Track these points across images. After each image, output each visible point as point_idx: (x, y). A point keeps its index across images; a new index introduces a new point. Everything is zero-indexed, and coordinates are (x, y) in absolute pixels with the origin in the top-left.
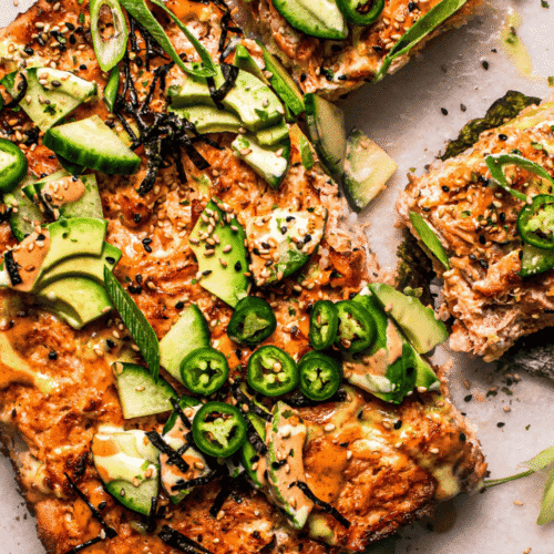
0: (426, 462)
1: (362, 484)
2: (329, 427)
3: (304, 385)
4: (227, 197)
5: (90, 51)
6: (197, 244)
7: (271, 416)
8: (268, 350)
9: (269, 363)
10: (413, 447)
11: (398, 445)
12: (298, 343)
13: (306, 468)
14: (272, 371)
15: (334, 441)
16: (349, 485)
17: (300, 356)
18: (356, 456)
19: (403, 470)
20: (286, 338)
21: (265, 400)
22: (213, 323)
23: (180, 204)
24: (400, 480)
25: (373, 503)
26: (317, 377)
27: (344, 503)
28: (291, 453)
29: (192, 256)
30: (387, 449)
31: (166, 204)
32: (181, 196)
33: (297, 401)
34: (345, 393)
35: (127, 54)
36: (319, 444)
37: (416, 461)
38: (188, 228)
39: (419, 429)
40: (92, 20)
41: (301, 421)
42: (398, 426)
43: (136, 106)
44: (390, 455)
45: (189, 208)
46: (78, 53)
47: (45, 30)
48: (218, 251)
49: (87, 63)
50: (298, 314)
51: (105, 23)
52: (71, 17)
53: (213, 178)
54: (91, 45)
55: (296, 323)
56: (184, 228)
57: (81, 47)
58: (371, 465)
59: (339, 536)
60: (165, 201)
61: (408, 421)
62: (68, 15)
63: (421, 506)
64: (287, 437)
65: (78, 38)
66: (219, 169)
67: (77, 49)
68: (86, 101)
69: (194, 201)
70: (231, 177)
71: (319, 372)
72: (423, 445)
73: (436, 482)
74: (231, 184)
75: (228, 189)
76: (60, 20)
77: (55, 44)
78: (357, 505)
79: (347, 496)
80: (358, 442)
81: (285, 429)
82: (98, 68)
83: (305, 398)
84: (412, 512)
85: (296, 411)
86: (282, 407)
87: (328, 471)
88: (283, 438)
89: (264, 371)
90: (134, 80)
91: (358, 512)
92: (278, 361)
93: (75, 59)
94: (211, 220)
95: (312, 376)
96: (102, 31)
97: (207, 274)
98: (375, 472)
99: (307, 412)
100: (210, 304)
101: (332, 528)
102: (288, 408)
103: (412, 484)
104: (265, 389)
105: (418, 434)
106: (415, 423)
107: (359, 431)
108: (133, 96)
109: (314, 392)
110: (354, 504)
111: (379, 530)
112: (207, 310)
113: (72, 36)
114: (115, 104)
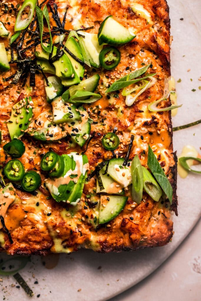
0: (53, 234)
1: (25, 230)
2: (24, 202)
3: (23, 182)
4: (35, 99)
5: (15, 18)
6: (14, 109)
7: (5, 187)
8: (17, 162)
9: (15, 166)
10: (50, 226)
11: (45, 222)
12: (30, 165)
13: (7, 212)
14: (14, 170)
15: (23, 208)
16: (20, 228)
17: (28, 170)
18: (28, 218)
19: (43, 232)
20: (27, 161)
21: (6, 179)
22: (4, 141)
23: (17, 91)
24: (40, 236)
25: (25, 240)
26: (29, 181)
27: (15, 233)
28: (4, 204)
29: (10, 113)
30: (41, 222)
31: (11, 89)
32: (19, 89)
33: (18, 186)
34: (37, 193)
35: (27, 28)
36: (17, 206)
37: (49, 231)
38: (14, 102)
39: (56, 220)
40: (22, 8)
41: (15, 195)
42: (49, 215)
43: (20, 48)
44: (41, 224)
45: (19, 95)
46: (10, 17)
47: (3, 2)
48: (19, 116)
49: (11, 22)
50: (37, 155)
51: (25, 12)
52: (15, 3)
53: (34, 89)
54: (16, 17)
55: (33, 158)
56: (13, 101)
57: (13, 15)
58: (32, 225)
59: (6, 245)
60: (11, 87)
61: (54, 215)
62: (14, 2)
63: (43, 250)
64: (6, 197)
65: (13, 12)
66: (37, 87)
67: (10, 15)
68: (2, 37)
69: (22, 94)
70: (40, 93)
71: (31, 180)
72: (55, 227)
73: (53, 244)
74: (39, 95)
75: (37, 97)
76: (10, 2)
77: (3, 9)
78: (19, 237)
79: (17, 231)
80: (31, 214)
81: (7, 194)
82: (14, 27)
83: (21, 187)
84: (39, 250)
85: (15, 190)
86: (11, 185)
87: (15, 218)
88: (5, 197)
89: (12, 168)
90: (25, 38)
91: (18, 240)
92: (19, 167)
93: (8, 18)
94: (23, 104)
95: (28, 180)
96: (23, 14)
97: (11, 122)
98: (32, 228)
99: (19, 192)
100: (6, 134)
101: (5, 240)
102: (13, 187)
103: (44, 240)
104: (8, 175)
105: (55, 222)
106: (56, 217)
107: (34, 209)
108: (21, 44)
109: (26, 186)
110: (18, 236)
111: (23, 251)
112: (4, 135)
113: (11, 10)
114: (13, 43)
